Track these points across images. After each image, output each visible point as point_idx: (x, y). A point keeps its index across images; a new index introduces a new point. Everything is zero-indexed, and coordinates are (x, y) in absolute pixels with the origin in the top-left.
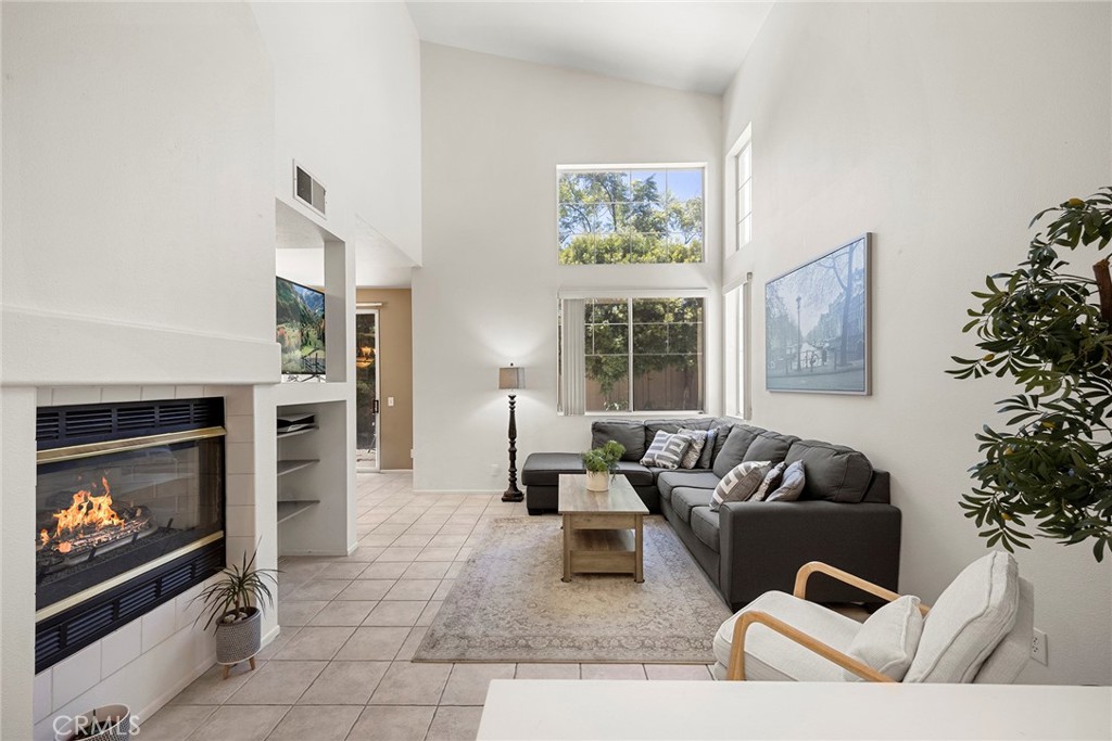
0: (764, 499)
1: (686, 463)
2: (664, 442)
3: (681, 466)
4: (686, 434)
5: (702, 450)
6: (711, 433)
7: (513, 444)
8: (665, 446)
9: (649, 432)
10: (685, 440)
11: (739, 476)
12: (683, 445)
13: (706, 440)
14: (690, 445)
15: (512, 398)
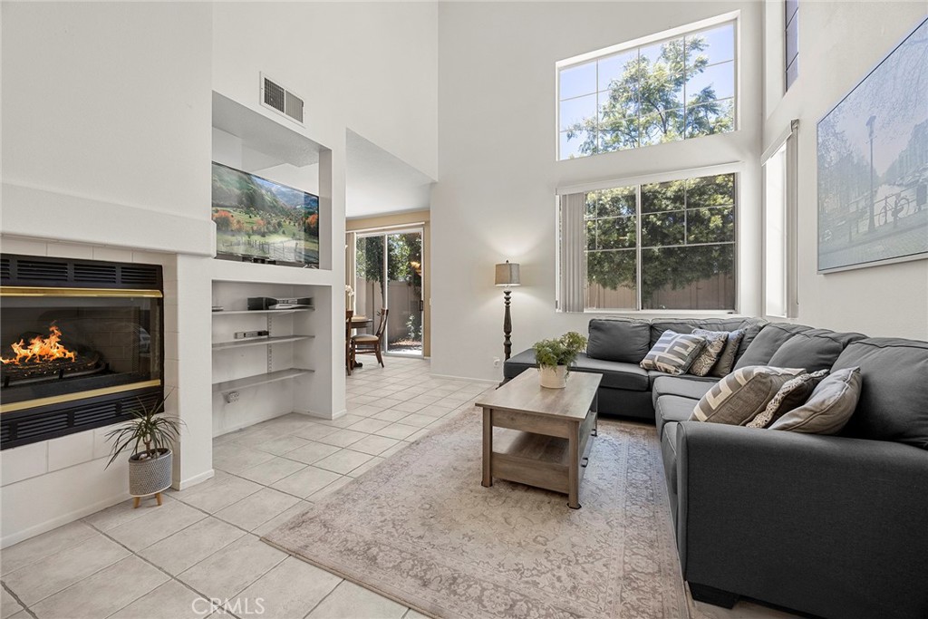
0: (766, 426)
1: (696, 368)
2: (669, 342)
3: (689, 372)
4: (699, 335)
5: (720, 355)
6: (734, 334)
7: (508, 338)
8: (668, 346)
9: (654, 331)
10: (696, 342)
11: (734, 385)
12: (692, 346)
13: (726, 342)
14: (703, 347)
15: (508, 293)
